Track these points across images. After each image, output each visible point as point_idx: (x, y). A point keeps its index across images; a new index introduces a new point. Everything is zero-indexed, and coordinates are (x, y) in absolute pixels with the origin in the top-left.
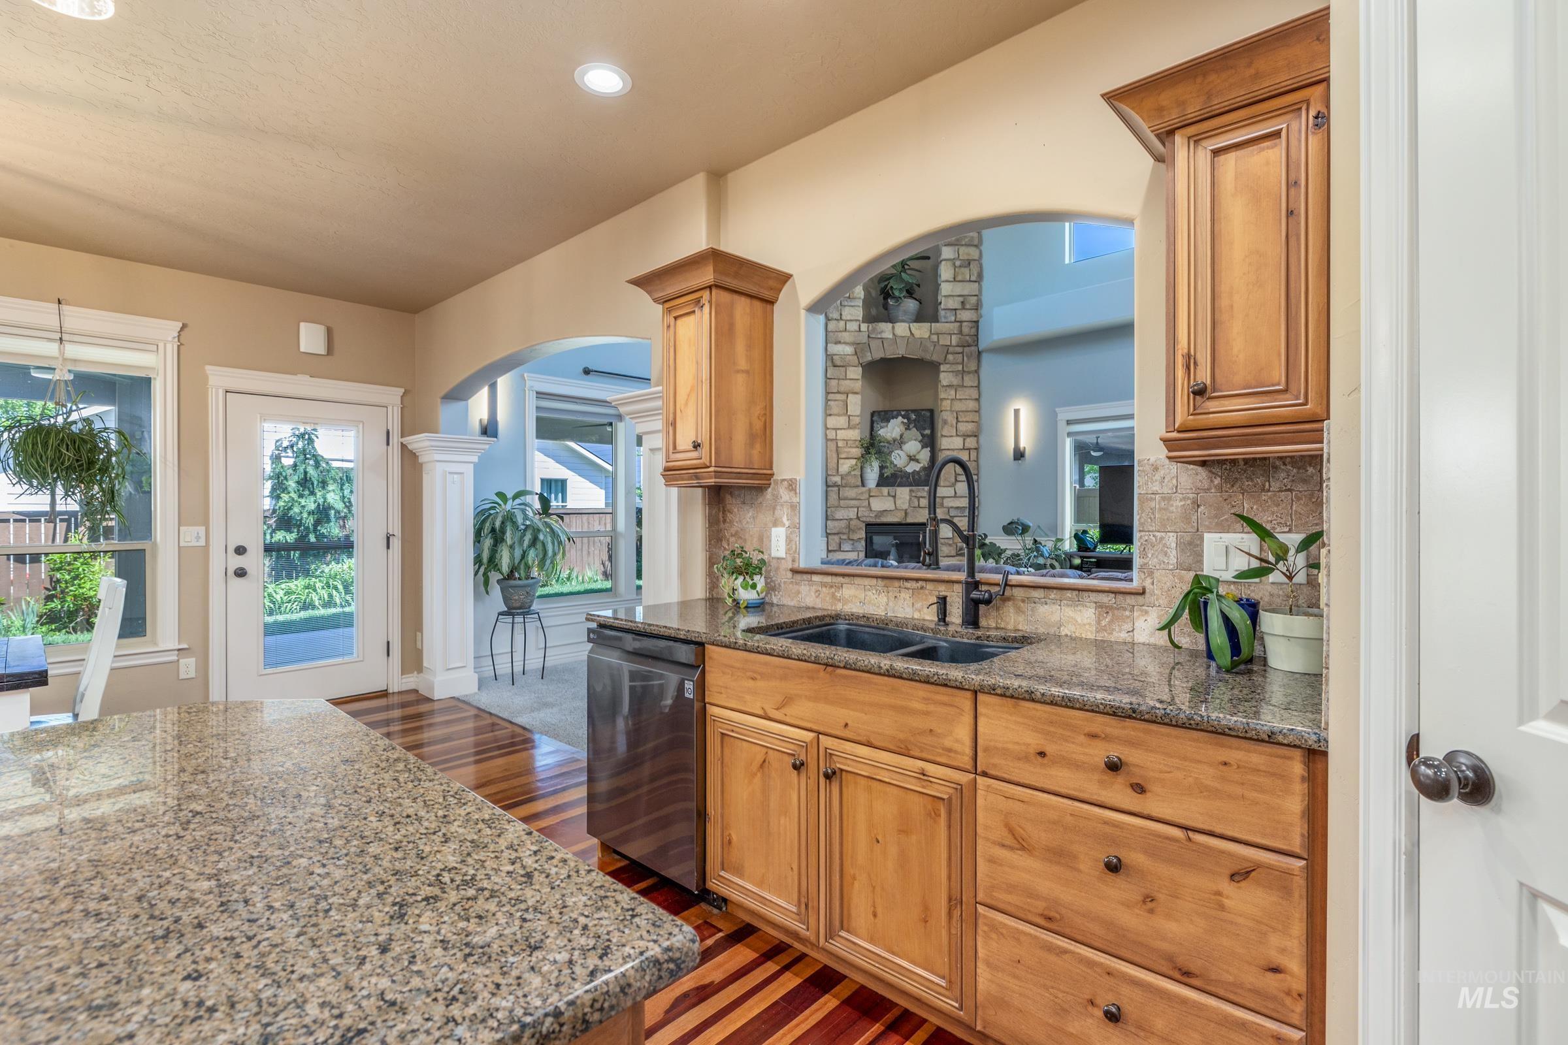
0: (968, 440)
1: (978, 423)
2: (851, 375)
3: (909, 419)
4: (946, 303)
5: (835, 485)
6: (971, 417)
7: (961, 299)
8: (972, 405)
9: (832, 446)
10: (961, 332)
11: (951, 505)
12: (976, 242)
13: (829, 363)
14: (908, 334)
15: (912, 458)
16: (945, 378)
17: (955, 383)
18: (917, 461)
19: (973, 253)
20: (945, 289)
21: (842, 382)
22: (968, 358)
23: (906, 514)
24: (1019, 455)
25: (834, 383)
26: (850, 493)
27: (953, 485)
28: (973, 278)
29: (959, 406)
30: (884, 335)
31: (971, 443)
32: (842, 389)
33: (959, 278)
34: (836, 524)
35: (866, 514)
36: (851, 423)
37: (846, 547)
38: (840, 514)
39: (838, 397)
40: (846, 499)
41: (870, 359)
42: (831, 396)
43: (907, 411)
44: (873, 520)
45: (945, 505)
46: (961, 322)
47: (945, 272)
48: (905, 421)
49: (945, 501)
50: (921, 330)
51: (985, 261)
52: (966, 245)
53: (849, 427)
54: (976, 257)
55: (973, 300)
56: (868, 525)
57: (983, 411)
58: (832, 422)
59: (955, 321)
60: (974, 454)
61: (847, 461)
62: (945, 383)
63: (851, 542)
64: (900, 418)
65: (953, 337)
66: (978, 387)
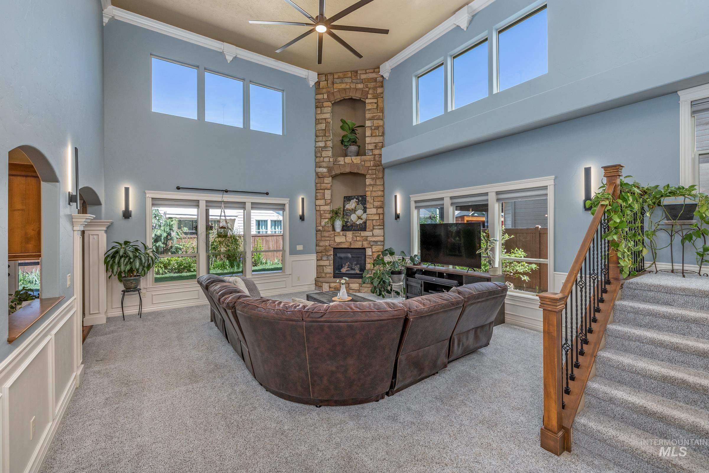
0: (379, 210)
1: (383, 202)
2: (326, 181)
3: (358, 200)
4: (369, 147)
5: (319, 230)
6: (380, 199)
7: (375, 144)
8: (380, 193)
9: (318, 213)
10: (374, 160)
11: (371, 240)
12: (381, 118)
13: (317, 177)
14: (351, 162)
15: (359, 218)
16: (368, 181)
17: (372, 183)
18: (361, 219)
19: (380, 122)
20: (368, 140)
21: (322, 185)
22: (378, 172)
23: (351, 244)
24: (397, 217)
25: (319, 185)
26: (326, 234)
27: (372, 231)
28: (380, 134)
29: (374, 194)
30: (341, 163)
31: (380, 211)
32: (322, 188)
33: (374, 135)
34: (320, 248)
35: (332, 244)
36: (327, 203)
37: (324, 258)
38: (321, 244)
39: (321, 191)
40: (324, 237)
41: (334, 174)
42: (318, 191)
43: (358, 196)
44: (336, 247)
45: (368, 240)
46: (375, 155)
47: (368, 133)
48: (357, 201)
49: (368, 238)
50: (357, 160)
51: (386, 126)
52: (376, 119)
53: (326, 205)
54: (381, 125)
55: (380, 144)
56: (334, 249)
57: (385, 196)
58: (319, 202)
59: (372, 155)
60: (381, 216)
61: (324, 220)
62: (367, 184)
63: (327, 256)
64: (355, 199)
65: (371, 162)
66: (383, 185)
